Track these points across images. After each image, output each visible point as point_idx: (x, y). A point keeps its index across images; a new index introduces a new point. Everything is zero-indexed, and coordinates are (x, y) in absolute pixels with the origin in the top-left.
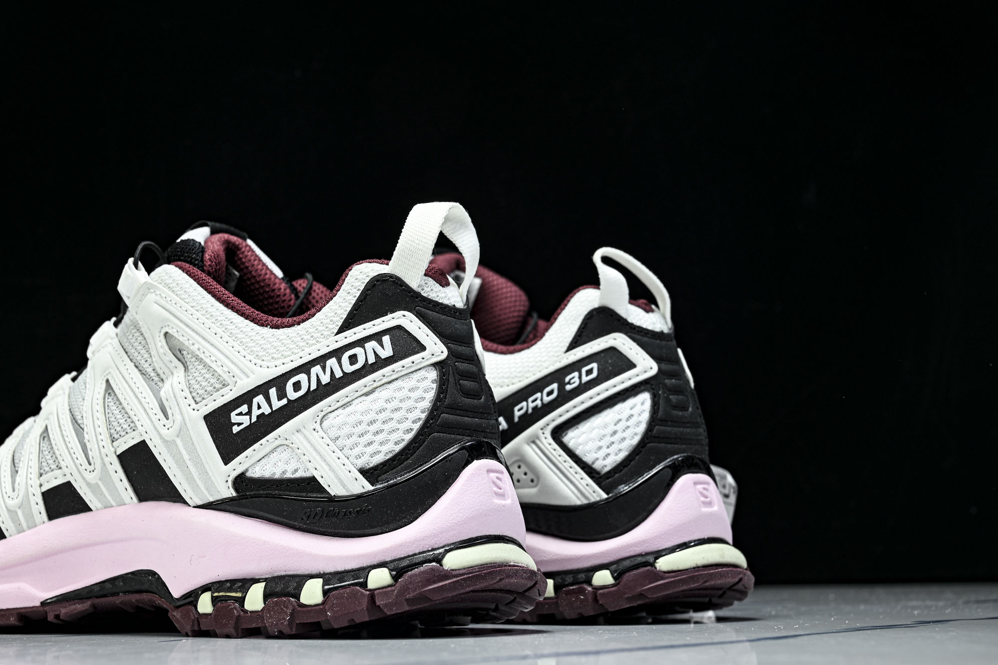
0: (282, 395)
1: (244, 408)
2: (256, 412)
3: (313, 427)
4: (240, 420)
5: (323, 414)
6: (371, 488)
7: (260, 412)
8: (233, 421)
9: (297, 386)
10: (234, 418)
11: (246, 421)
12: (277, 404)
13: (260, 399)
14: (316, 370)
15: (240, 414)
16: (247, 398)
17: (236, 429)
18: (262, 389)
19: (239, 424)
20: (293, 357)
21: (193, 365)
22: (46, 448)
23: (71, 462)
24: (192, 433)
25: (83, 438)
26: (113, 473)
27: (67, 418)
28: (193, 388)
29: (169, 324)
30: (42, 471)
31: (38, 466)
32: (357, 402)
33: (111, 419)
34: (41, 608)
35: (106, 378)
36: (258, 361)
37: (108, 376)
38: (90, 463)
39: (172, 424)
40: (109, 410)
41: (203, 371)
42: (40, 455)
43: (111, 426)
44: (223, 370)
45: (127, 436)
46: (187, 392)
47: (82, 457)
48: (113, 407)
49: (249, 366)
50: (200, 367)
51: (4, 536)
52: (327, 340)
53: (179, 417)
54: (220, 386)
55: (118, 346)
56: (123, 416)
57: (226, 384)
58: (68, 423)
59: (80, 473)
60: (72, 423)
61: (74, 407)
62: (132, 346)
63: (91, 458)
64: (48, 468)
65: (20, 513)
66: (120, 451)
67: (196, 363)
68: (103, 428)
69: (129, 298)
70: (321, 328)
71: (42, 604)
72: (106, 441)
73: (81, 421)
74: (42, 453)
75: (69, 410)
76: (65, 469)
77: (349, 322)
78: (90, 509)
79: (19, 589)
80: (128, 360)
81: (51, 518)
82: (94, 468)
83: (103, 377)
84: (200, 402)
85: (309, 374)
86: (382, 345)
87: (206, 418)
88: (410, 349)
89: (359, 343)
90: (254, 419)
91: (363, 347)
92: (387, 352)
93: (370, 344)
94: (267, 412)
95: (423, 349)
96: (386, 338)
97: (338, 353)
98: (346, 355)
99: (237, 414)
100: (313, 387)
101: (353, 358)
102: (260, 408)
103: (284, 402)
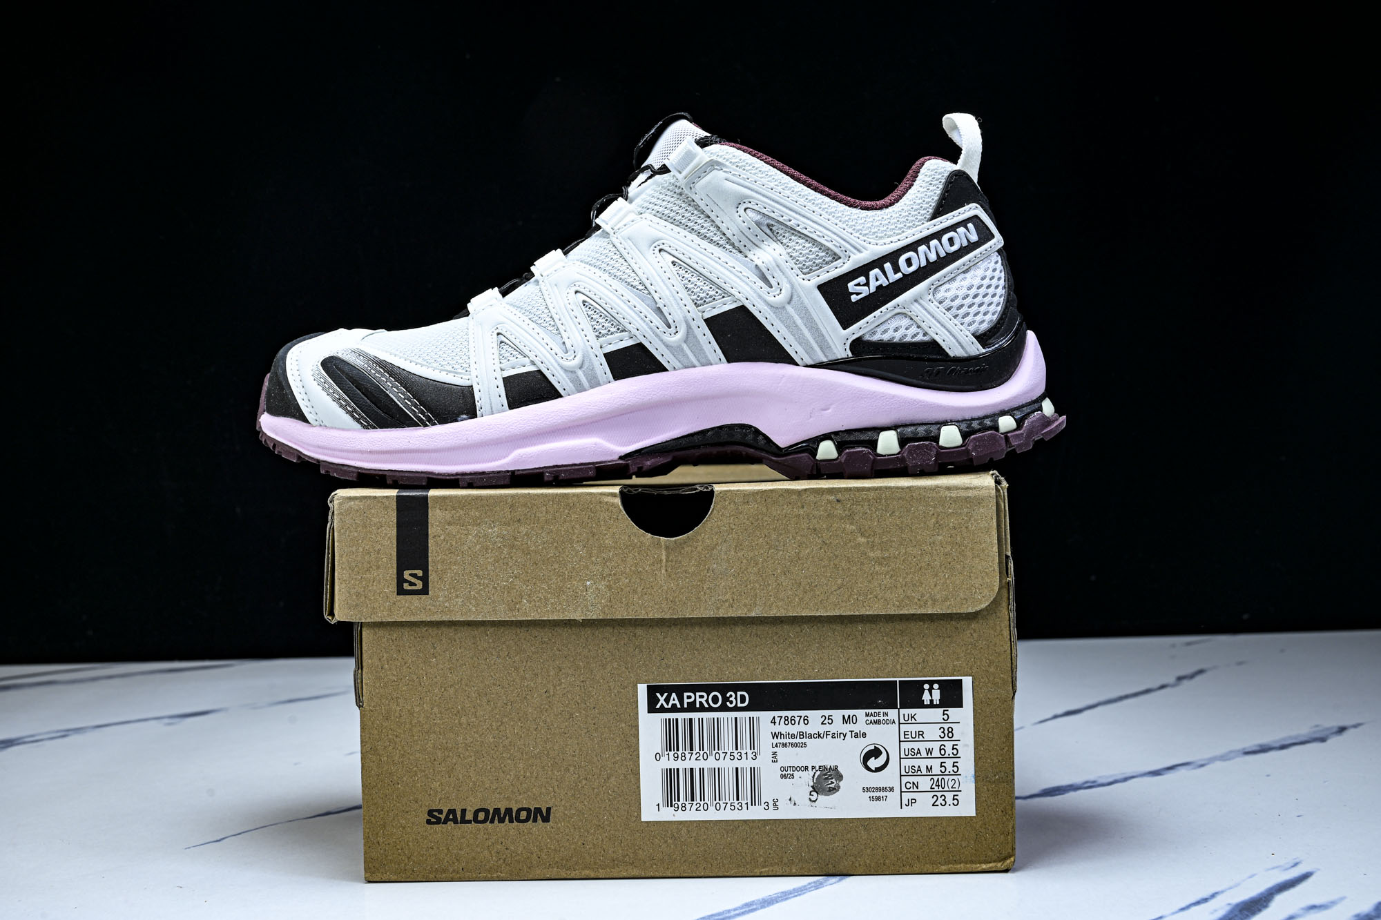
0: (896, 269)
1: (862, 279)
2: (873, 285)
3: (929, 298)
4: (858, 290)
5: (935, 286)
6: (984, 351)
7: (878, 283)
8: (851, 290)
9: (909, 262)
10: (851, 286)
11: (865, 291)
12: (894, 277)
13: (875, 272)
14: (922, 248)
15: (858, 285)
16: (864, 270)
17: (854, 298)
18: (878, 263)
19: (858, 294)
20: (898, 237)
21: (790, 240)
22: (593, 312)
23: (644, 325)
24: (806, 301)
25: (653, 303)
26: (700, 336)
27: (616, 284)
28: (798, 260)
29: (751, 200)
30: (597, 334)
31: (591, 329)
32: (959, 278)
33: (689, 286)
34: (621, 462)
35: (658, 248)
36: (865, 238)
37: (662, 247)
38: (669, 327)
39: (778, 292)
40: (681, 278)
41: (807, 245)
42: (588, 319)
43: (690, 292)
44: (834, 245)
45: (715, 302)
46: (792, 263)
47: (657, 321)
48: (686, 276)
49: (859, 242)
50: (801, 241)
51: (558, 395)
52: (923, 224)
53: (788, 286)
54: (830, 258)
55: (656, 220)
56: (705, 283)
57: (836, 257)
58: (622, 288)
59: (657, 335)
60: (628, 289)
61: (618, 274)
62: (689, 220)
63: (671, 321)
64: (606, 332)
65: (580, 373)
66: (707, 316)
67: (793, 238)
68: (684, 294)
69: (680, 173)
70: (913, 213)
71: (621, 458)
72: (691, 307)
73: (641, 287)
74: (589, 316)
75: (613, 277)
76: (634, 331)
77: (941, 209)
78: (665, 370)
79: (595, 444)
80: (686, 233)
81: (617, 377)
82: (675, 331)
83: (652, 247)
84: (809, 273)
85: (917, 252)
86: (969, 232)
87: (821, 288)
88: (985, 236)
89: (953, 228)
90: (873, 289)
91: (956, 232)
92: (974, 237)
93: (961, 230)
94: (885, 283)
95: (993, 236)
96: (970, 225)
97: (938, 235)
98: (945, 238)
99: (856, 285)
100: (923, 263)
101: (951, 241)
102: (877, 280)
103: (899, 275)
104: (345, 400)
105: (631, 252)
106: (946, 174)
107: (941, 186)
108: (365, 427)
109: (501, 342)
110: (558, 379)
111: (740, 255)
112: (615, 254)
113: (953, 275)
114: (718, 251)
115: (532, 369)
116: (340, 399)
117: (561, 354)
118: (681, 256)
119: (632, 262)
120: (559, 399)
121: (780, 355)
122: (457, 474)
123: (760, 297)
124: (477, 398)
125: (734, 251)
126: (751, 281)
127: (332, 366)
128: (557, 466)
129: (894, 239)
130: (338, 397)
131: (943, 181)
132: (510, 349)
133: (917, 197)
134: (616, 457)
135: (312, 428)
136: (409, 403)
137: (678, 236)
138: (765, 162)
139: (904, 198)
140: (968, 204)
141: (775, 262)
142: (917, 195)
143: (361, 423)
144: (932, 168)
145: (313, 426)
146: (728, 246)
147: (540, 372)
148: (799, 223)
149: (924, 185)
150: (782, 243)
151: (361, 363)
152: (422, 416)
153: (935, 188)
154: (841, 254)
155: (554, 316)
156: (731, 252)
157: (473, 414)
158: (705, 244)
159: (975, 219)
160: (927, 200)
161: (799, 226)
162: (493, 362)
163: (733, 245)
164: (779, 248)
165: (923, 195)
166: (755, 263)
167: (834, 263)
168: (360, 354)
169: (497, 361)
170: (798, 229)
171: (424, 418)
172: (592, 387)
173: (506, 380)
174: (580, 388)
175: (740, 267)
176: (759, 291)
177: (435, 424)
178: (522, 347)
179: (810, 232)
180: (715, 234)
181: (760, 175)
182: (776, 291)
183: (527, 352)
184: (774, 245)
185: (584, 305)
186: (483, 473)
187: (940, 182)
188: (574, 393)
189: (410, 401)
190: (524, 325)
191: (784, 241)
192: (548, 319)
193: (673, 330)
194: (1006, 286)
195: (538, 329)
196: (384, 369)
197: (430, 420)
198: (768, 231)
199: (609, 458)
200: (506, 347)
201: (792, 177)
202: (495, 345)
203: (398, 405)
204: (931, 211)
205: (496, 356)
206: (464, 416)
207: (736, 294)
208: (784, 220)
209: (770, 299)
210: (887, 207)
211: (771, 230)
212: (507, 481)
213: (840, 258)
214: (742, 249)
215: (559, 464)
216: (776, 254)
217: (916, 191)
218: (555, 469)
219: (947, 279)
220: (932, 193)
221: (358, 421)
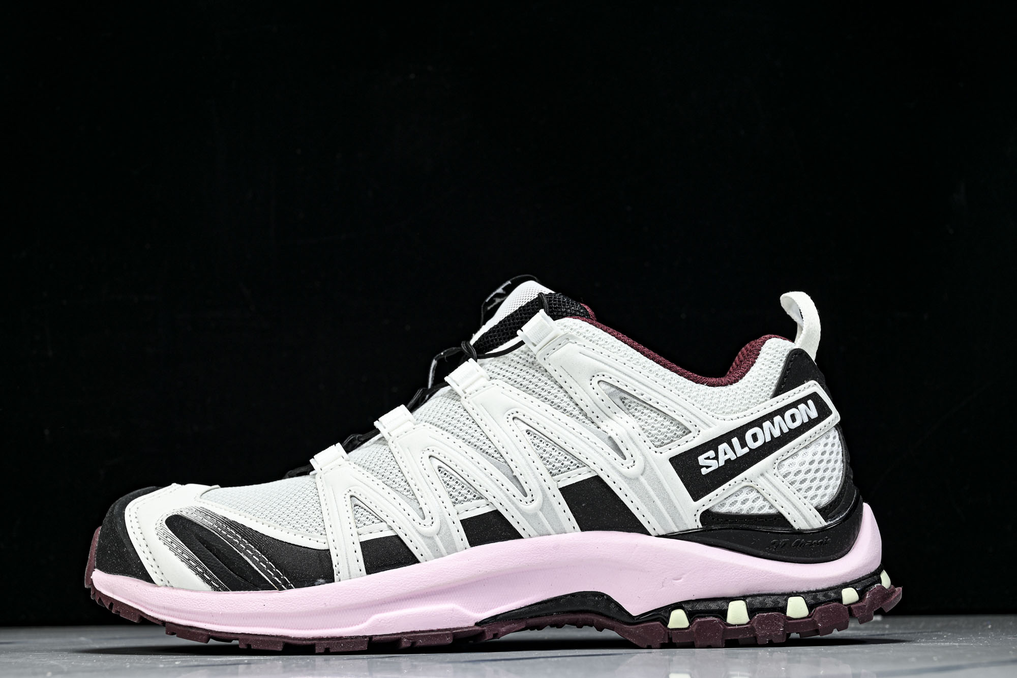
0: (743, 444)
1: (711, 453)
2: (722, 459)
3: (774, 472)
4: (708, 463)
5: (779, 461)
6: (826, 524)
7: (727, 457)
8: (701, 464)
9: (755, 437)
10: (701, 459)
11: (714, 465)
12: (741, 452)
13: (723, 447)
15: (708, 458)
16: (713, 444)
17: (704, 471)
18: (726, 438)
19: (708, 467)
20: (744, 413)
21: (642, 413)
22: (448, 478)
23: (500, 493)
24: (659, 473)
25: (509, 471)
26: (555, 504)
27: (472, 451)
28: (650, 433)
29: (604, 373)
30: (454, 500)
31: (447, 496)
32: (801, 453)
33: (545, 455)
34: (477, 628)
35: (512, 416)
36: (713, 413)
37: (516, 415)
38: (526, 495)
39: (632, 463)
40: (536, 447)
41: (659, 419)
42: (445, 485)
43: (545, 462)
44: (685, 419)
45: (570, 472)
46: (644, 436)
47: (514, 490)
48: (541, 445)
49: (707, 418)
50: (653, 415)
51: (415, 561)
52: (766, 400)
53: (641, 458)
54: (681, 433)
55: (509, 387)
56: (560, 453)
57: (687, 431)
58: (478, 456)
59: (513, 503)
60: (484, 456)
61: (472, 440)
62: (543, 389)
63: (527, 490)
64: (462, 498)
65: (437, 539)
66: (563, 484)
67: (645, 411)
68: (539, 463)
69: (535, 345)
70: (757, 390)
71: (477, 624)
72: (547, 475)
73: (496, 455)
74: (445, 482)
75: (467, 443)
76: (491, 499)
77: (782, 387)
78: (521, 537)
79: (453, 610)
80: (539, 402)
81: (472, 544)
82: (531, 500)
83: (506, 415)
84: (661, 446)
85: (762, 428)
86: (809, 408)
87: (672, 460)
88: (824, 412)
89: (795, 405)
90: (722, 463)
91: (797, 408)
92: (814, 414)
93: (802, 406)
94: (733, 457)
95: (830, 412)
96: (810, 402)
97: (781, 412)
98: (788, 414)
99: (706, 459)
100: (768, 439)
101: (793, 417)
102: (726, 454)
103: (746, 450)
104: (196, 561)
105: (484, 418)
106: (786, 353)
107: (782, 364)
108: (216, 589)
109: (356, 505)
110: (415, 544)
111: (592, 425)
112: (468, 419)
113: (795, 450)
114: (572, 422)
115: (390, 533)
116: (189, 560)
117: (418, 519)
118: (535, 426)
119: (486, 430)
120: (417, 565)
121: (631, 524)
122: (313, 639)
123: (614, 468)
124: (334, 563)
125: (587, 421)
126: (605, 452)
127: (177, 524)
128: (415, 632)
129: (741, 414)
130: (187, 557)
131: (784, 359)
132: (365, 513)
133: (760, 374)
134: (472, 624)
135: (156, 588)
136: (265, 566)
137: (531, 405)
138: (616, 338)
139: (747, 375)
140: (808, 380)
141: (628, 434)
142: (759, 372)
143: (211, 585)
144: (773, 346)
145: (158, 587)
146: (581, 417)
147: (397, 536)
148: (651, 397)
149: (766, 363)
150: (634, 416)
151: (209, 523)
152: (277, 580)
153: (776, 366)
154: (691, 428)
155: (409, 481)
156: (584, 422)
157: (330, 578)
158: (558, 413)
159: (814, 397)
160: (769, 377)
161: (651, 400)
162: (350, 526)
163: (586, 415)
164: (632, 421)
165: (765, 373)
166: (609, 435)
167: (685, 437)
168: (207, 513)
169: (353, 525)
170: (649, 402)
171: (280, 582)
172: (449, 553)
173: (364, 545)
174: (438, 555)
175: (594, 438)
176: (613, 462)
177: (290, 588)
178: (378, 512)
179: (662, 406)
180: (568, 405)
181: (612, 350)
182: (629, 463)
183: (384, 517)
184: (626, 417)
185: (439, 470)
186: (340, 638)
187: (781, 360)
188: (431, 559)
189: (265, 564)
190: (379, 489)
191: (637, 414)
192: (403, 483)
193: (529, 498)
194: (844, 460)
195: (394, 494)
196: (235, 531)
197: (285, 583)
198: (621, 404)
199: (466, 625)
200: (360, 510)
201: (643, 353)
202: (349, 508)
203: (253, 568)
204: (773, 388)
205: (352, 520)
206: (321, 581)
207: (591, 464)
208: (637, 393)
209: (624, 470)
210: (731, 384)
211: (623, 402)
212: (364, 647)
213: (690, 432)
214: (595, 419)
215: (416, 630)
216: (629, 427)
217: (759, 369)
218: (412, 635)
219: (790, 454)
220: (774, 371)
221: (208, 582)
